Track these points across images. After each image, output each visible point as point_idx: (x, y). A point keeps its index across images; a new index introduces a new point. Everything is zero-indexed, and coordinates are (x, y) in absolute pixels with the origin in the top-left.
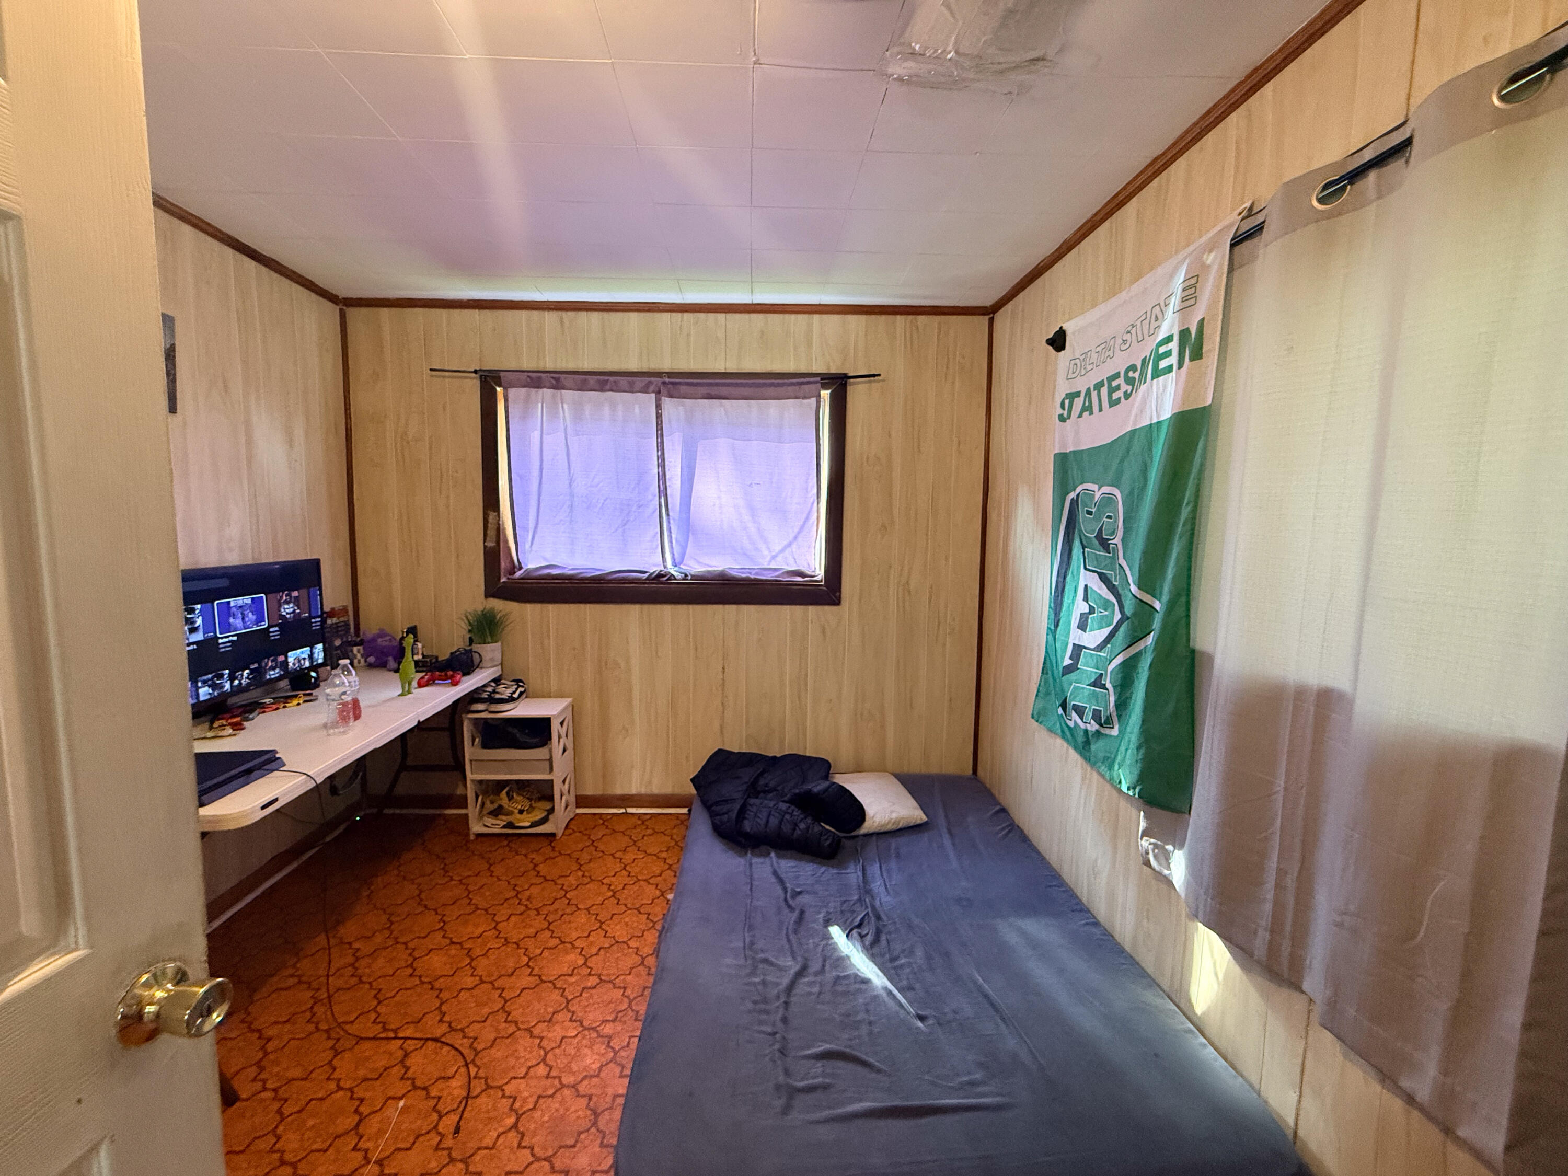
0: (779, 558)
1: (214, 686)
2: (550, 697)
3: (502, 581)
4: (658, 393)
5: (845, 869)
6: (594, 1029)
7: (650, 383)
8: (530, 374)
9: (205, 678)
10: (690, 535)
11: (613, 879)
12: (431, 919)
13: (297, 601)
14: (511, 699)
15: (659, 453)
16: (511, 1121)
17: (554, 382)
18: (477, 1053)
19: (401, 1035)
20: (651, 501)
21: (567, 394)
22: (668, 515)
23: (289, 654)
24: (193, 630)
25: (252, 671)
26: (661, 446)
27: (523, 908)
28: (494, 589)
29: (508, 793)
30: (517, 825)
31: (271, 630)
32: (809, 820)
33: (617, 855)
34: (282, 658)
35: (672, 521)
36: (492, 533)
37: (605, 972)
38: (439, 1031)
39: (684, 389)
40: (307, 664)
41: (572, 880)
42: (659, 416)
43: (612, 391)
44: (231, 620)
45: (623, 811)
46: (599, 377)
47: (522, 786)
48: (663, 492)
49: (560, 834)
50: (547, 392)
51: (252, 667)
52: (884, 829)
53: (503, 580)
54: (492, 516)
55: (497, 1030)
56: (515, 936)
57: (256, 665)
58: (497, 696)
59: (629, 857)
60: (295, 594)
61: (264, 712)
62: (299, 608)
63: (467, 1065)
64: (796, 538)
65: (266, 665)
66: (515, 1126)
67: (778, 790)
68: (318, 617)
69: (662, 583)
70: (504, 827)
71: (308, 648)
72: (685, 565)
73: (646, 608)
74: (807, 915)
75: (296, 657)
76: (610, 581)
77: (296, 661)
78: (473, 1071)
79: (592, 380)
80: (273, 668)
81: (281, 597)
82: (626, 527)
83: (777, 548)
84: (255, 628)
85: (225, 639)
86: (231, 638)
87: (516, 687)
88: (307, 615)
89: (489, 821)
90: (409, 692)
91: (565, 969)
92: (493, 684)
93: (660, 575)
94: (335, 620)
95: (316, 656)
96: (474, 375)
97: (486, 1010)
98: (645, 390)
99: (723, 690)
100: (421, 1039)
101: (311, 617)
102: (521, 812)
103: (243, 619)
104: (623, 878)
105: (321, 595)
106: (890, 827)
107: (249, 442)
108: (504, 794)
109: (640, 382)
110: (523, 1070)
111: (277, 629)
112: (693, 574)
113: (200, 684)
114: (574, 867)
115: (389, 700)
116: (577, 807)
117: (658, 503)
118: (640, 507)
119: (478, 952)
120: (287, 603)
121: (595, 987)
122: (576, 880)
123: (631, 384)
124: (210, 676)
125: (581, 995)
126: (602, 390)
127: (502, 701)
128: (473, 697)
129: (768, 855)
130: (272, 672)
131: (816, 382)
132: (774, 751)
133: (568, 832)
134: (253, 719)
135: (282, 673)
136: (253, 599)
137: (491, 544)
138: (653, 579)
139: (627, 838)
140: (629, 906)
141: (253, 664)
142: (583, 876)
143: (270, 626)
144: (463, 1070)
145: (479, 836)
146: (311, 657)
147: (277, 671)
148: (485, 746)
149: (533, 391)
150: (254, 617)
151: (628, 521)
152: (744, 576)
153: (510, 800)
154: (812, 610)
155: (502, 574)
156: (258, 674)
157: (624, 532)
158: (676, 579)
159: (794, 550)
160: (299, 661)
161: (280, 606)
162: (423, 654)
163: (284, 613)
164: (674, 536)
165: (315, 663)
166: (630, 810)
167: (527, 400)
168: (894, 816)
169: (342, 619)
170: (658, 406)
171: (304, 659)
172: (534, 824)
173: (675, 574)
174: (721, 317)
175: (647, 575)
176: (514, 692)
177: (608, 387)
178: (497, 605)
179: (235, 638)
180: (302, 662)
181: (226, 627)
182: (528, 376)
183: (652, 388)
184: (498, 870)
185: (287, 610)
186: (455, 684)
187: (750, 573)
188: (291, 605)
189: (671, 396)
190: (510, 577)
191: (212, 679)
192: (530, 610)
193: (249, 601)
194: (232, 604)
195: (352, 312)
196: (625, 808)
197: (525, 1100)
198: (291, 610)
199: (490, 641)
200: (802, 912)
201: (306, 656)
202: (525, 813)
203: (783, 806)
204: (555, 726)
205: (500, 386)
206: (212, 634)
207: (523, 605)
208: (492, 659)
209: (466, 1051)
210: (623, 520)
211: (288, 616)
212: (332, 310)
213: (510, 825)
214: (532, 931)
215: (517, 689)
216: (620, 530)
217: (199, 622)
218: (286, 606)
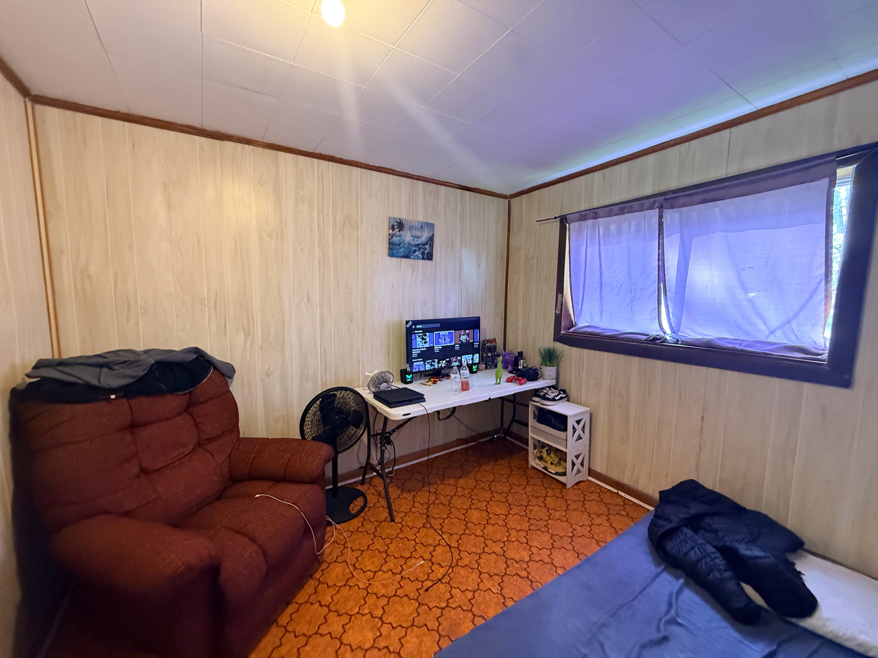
0: (779, 333)
1: (431, 365)
2: (581, 405)
3: (561, 333)
4: (661, 207)
6: (504, 598)
7: (655, 202)
8: (581, 213)
9: (428, 361)
10: (684, 310)
11: (579, 528)
12: (487, 495)
13: (468, 335)
14: (553, 400)
15: (660, 251)
16: (444, 605)
17: (594, 215)
18: (457, 565)
19: (443, 536)
20: (652, 285)
21: (600, 220)
22: (665, 295)
23: (463, 356)
24: (425, 343)
25: (447, 362)
26: (661, 246)
27: (524, 513)
28: (557, 337)
29: (547, 451)
30: (549, 470)
31: (456, 346)
32: (728, 574)
33: (592, 516)
34: (459, 358)
35: (668, 300)
36: (559, 306)
37: (533, 574)
38: (454, 544)
39: (681, 201)
40: (470, 362)
41: (557, 515)
42: (661, 224)
43: (628, 213)
44: (440, 340)
45: (616, 491)
46: (620, 206)
47: (551, 449)
48: (662, 277)
49: (569, 486)
50: (590, 222)
51: (447, 360)
53: (563, 332)
54: (560, 295)
55: (470, 563)
56: (511, 525)
57: (448, 359)
58: (547, 396)
59: (598, 521)
60: (467, 331)
61: (448, 379)
62: (469, 338)
63: (450, 567)
64: (795, 316)
65: (453, 359)
66: (443, 609)
67: (717, 535)
68: (477, 342)
69: (656, 344)
70: (543, 468)
71: (472, 355)
72: (682, 332)
73: (643, 360)
74: (669, 645)
75: (466, 359)
76: (619, 339)
77: (466, 360)
78: (450, 571)
79: (616, 208)
81: (461, 332)
82: (633, 303)
83: (774, 323)
84: (449, 344)
85: (437, 348)
86: (439, 347)
87: (558, 393)
88: (472, 341)
89: (538, 462)
90: (499, 384)
91: (517, 557)
92: (548, 389)
93: (655, 339)
94: (489, 344)
95: (474, 359)
96: (555, 220)
97: (474, 550)
98: (651, 208)
99: (701, 433)
100: (446, 543)
101: (474, 342)
102: (552, 464)
103: (445, 340)
104: (585, 531)
105: (479, 333)
107: (461, 267)
108: (544, 450)
109: (647, 203)
110: (465, 588)
111: (458, 345)
112: (683, 340)
113: (426, 363)
114: (564, 508)
115: (490, 385)
116: (589, 475)
117: (657, 287)
118: (643, 290)
119: (492, 521)
120: (463, 335)
121: (521, 578)
122: (559, 516)
123: (642, 205)
124: (430, 361)
125: (513, 576)
126: (622, 214)
127: (548, 399)
128: (536, 392)
129: (678, 578)
130: (454, 363)
131: (829, 162)
132: (749, 504)
133: (575, 487)
134: (442, 381)
135: (459, 364)
136: (449, 333)
137: (558, 312)
138: (651, 341)
139: (605, 509)
140: (575, 549)
141: (447, 358)
142: (565, 516)
143: (455, 344)
144: (448, 568)
145: (533, 467)
147: (457, 363)
148: (538, 421)
149: (583, 223)
150: (449, 340)
151: (634, 299)
152: (730, 346)
153: (548, 455)
155: (562, 329)
156: (449, 362)
157: (632, 307)
158: (668, 343)
159: (794, 327)
160: (467, 360)
161: (460, 336)
162: (523, 366)
163: (462, 339)
164: (671, 311)
165: (474, 362)
166: (621, 493)
167: (580, 229)
169: (493, 344)
170: (661, 217)
171: (469, 360)
172: (557, 474)
173: (668, 338)
174: (726, 133)
175: (646, 337)
176: (556, 396)
177: (626, 210)
178: (559, 346)
179: (441, 348)
180: (468, 361)
181: (438, 343)
183: (656, 205)
184: (529, 489)
185: (464, 338)
186: (521, 384)
187: (740, 344)
188: (465, 336)
189: (672, 208)
190: (568, 331)
191: (431, 362)
192: (574, 351)
193: (448, 333)
194: (441, 334)
195: (513, 201)
196: (618, 490)
197: (454, 601)
198: (465, 338)
199: (549, 365)
200: (665, 639)
201: (471, 359)
202: (553, 465)
203: (710, 549)
204: (571, 423)
205: (567, 222)
206: (432, 345)
207: (571, 348)
208: (549, 375)
209: (454, 561)
210: (631, 299)
211: (463, 341)
212: (504, 203)
213: (545, 468)
214: (519, 527)
215: (558, 395)
216: (630, 306)
217: (428, 340)
218: (463, 336)
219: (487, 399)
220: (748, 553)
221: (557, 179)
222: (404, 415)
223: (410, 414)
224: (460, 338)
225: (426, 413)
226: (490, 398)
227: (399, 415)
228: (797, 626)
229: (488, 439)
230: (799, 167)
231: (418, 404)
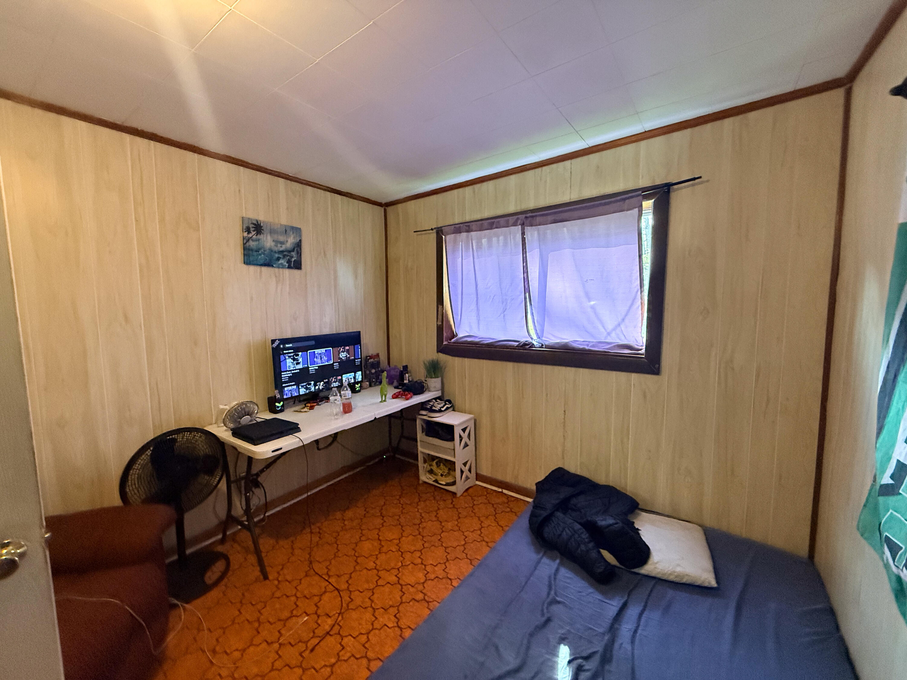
0: (613, 335)
1: (307, 388)
2: (465, 413)
3: (444, 344)
4: (523, 225)
5: (610, 599)
6: (401, 629)
7: (518, 219)
8: (455, 226)
9: (302, 384)
10: (546, 318)
11: (470, 534)
12: (379, 521)
13: (348, 351)
14: (440, 411)
15: (525, 264)
16: (333, 660)
17: (467, 228)
18: (348, 609)
19: (330, 581)
20: (519, 295)
21: (473, 234)
22: (531, 304)
23: (343, 376)
24: (298, 364)
25: (325, 383)
26: (525, 260)
27: (417, 533)
28: (441, 349)
29: (437, 463)
30: (440, 482)
32: (591, 545)
33: (482, 519)
34: (339, 378)
35: (533, 309)
36: (440, 317)
37: (429, 594)
38: (344, 586)
39: (538, 219)
40: (353, 381)
41: (449, 525)
42: (523, 240)
43: (497, 228)
44: (315, 359)
45: (500, 490)
46: (489, 221)
47: (440, 461)
48: (527, 289)
49: (459, 495)
50: (464, 235)
51: (325, 381)
52: (665, 577)
53: (445, 343)
54: (440, 307)
55: (363, 602)
56: (405, 547)
57: (327, 380)
58: (434, 408)
59: (486, 523)
60: (347, 348)
61: (327, 402)
62: (349, 354)
63: (339, 614)
64: (623, 320)
65: (332, 380)
66: (332, 666)
67: (581, 512)
68: (359, 359)
69: (526, 349)
70: (434, 481)
71: (353, 374)
72: (546, 337)
73: (516, 365)
75: (348, 378)
76: (496, 347)
78: (340, 618)
79: (486, 223)
80: (335, 382)
82: (505, 313)
83: (610, 327)
84: (327, 363)
85: (312, 368)
86: (315, 368)
87: (444, 404)
88: (353, 358)
89: (428, 475)
90: (385, 401)
91: (412, 580)
92: (434, 401)
93: (525, 344)
94: (372, 360)
95: (357, 377)
96: (431, 231)
97: (366, 586)
98: (515, 224)
99: (564, 426)
100: (334, 587)
101: (355, 359)
102: (442, 475)
103: (321, 359)
104: (475, 536)
105: (361, 348)
106: (672, 578)
107: (336, 278)
108: (434, 463)
109: (512, 220)
110: (357, 633)
111: (337, 364)
112: (546, 344)
113: (300, 387)
114: (455, 518)
115: (373, 404)
116: (477, 480)
117: (524, 297)
118: (512, 299)
119: (384, 549)
120: (343, 352)
121: (418, 601)
122: (451, 526)
123: (508, 221)
124: (305, 384)
125: (409, 603)
126: (491, 229)
127: (435, 411)
128: (422, 406)
129: (554, 560)
130: (334, 384)
131: (638, 196)
132: (601, 479)
133: (465, 494)
134: (320, 405)
135: (339, 384)
136: (326, 350)
137: (440, 323)
138: (521, 346)
139: (492, 510)
140: (469, 556)
141: (325, 379)
142: (457, 525)
143: (334, 363)
144: (337, 615)
145: (425, 483)
146: (355, 378)
147: (337, 383)
148: (428, 435)
149: (458, 235)
150: (327, 358)
151: (506, 309)
152: (581, 347)
153: (438, 467)
154: (634, 376)
155: (444, 340)
156: (328, 384)
157: (504, 316)
158: (535, 347)
159: (623, 329)
161: (339, 353)
162: (409, 380)
163: (341, 357)
164: (535, 318)
165: (357, 381)
166: (505, 491)
167: (455, 242)
168: (678, 569)
169: (376, 360)
170: (523, 234)
171: (351, 378)
172: (448, 484)
173: (535, 343)
174: (567, 163)
175: (517, 343)
176: (443, 407)
177: (494, 226)
178: (443, 357)
179: (317, 368)
180: (350, 380)
181: (313, 363)
182: (455, 227)
183: (519, 222)
184: (422, 504)
185: (343, 355)
186: (407, 399)
187: (588, 345)
188: (345, 353)
189: (532, 226)
190: (449, 341)
192: (457, 361)
193: (324, 351)
194: (316, 352)
195: (389, 209)
196: (502, 488)
197: (346, 652)
198: (345, 355)
199: (434, 376)
202: (444, 476)
203: (577, 526)
204: (457, 432)
205: (443, 235)
206: (306, 365)
207: (454, 358)
208: (435, 387)
209: (344, 605)
210: (503, 309)
211: (343, 358)
212: (380, 211)
213: (436, 481)
214: (413, 548)
215: (444, 406)
216: (502, 315)
217: (300, 360)
218: (342, 354)
219: (373, 419)
220: (603, 523)
221: (431, 191)
222: (273, 451)
223: (281, 449)
224: (339, 355)
225: (301, 444)
226: (375, 418)
227: (267, 452)
228: (638, 574)
229: (377, 460)
230: (619, 198)
231: (291, 436)
